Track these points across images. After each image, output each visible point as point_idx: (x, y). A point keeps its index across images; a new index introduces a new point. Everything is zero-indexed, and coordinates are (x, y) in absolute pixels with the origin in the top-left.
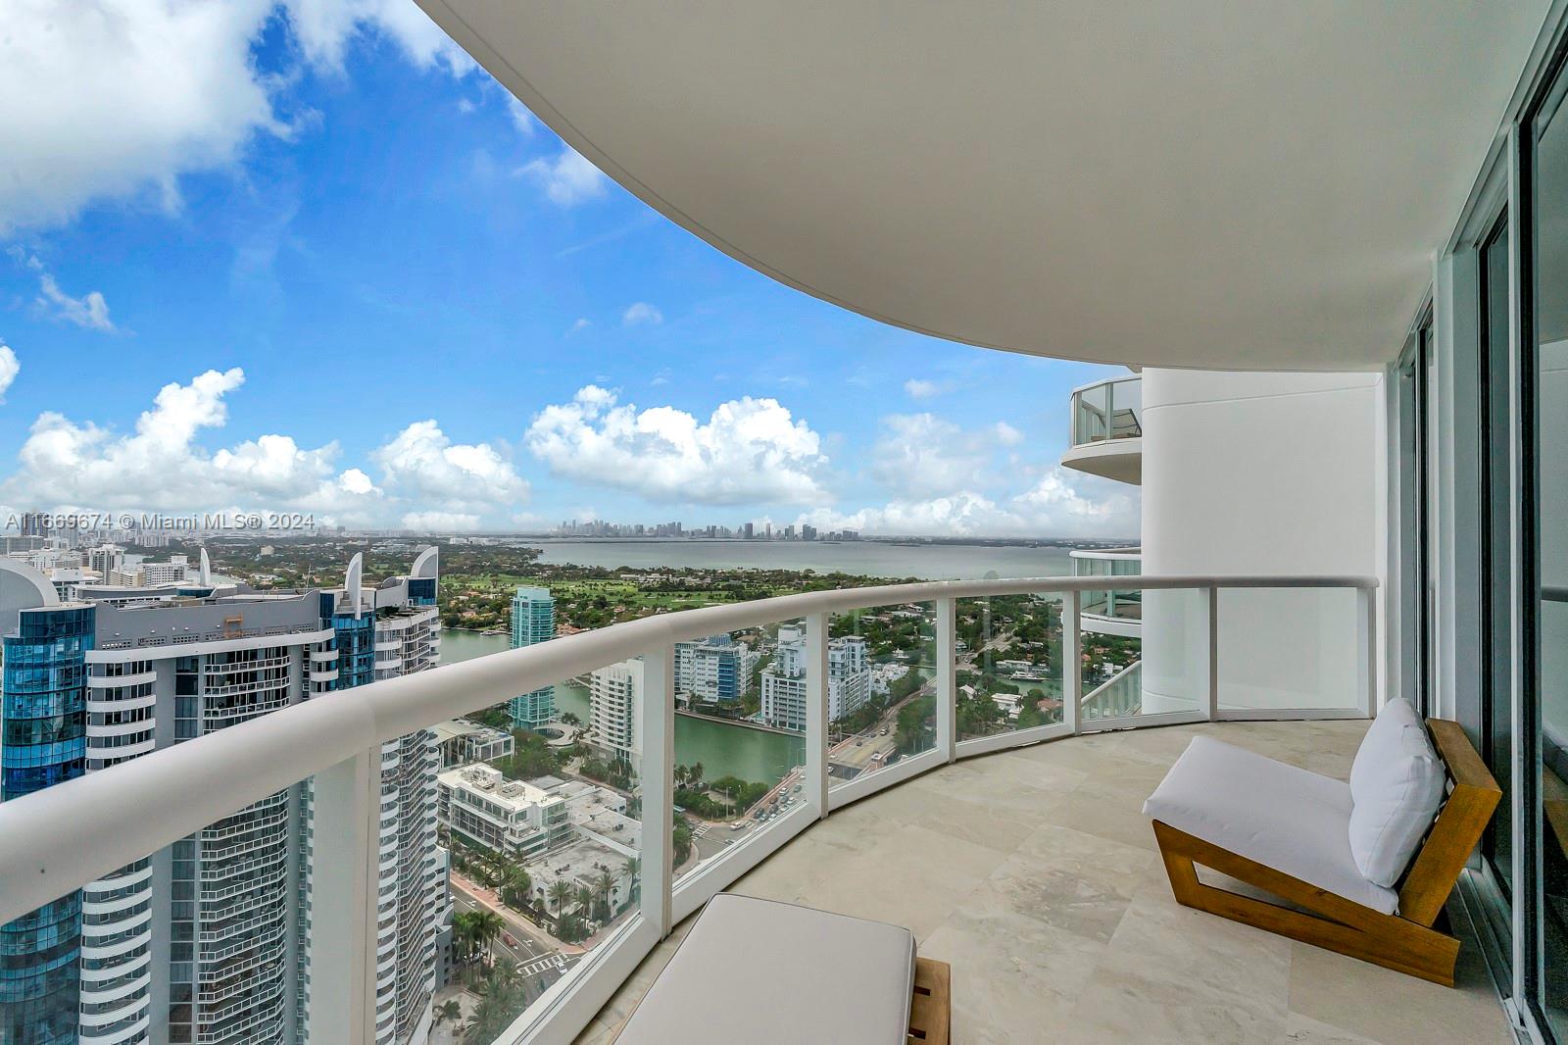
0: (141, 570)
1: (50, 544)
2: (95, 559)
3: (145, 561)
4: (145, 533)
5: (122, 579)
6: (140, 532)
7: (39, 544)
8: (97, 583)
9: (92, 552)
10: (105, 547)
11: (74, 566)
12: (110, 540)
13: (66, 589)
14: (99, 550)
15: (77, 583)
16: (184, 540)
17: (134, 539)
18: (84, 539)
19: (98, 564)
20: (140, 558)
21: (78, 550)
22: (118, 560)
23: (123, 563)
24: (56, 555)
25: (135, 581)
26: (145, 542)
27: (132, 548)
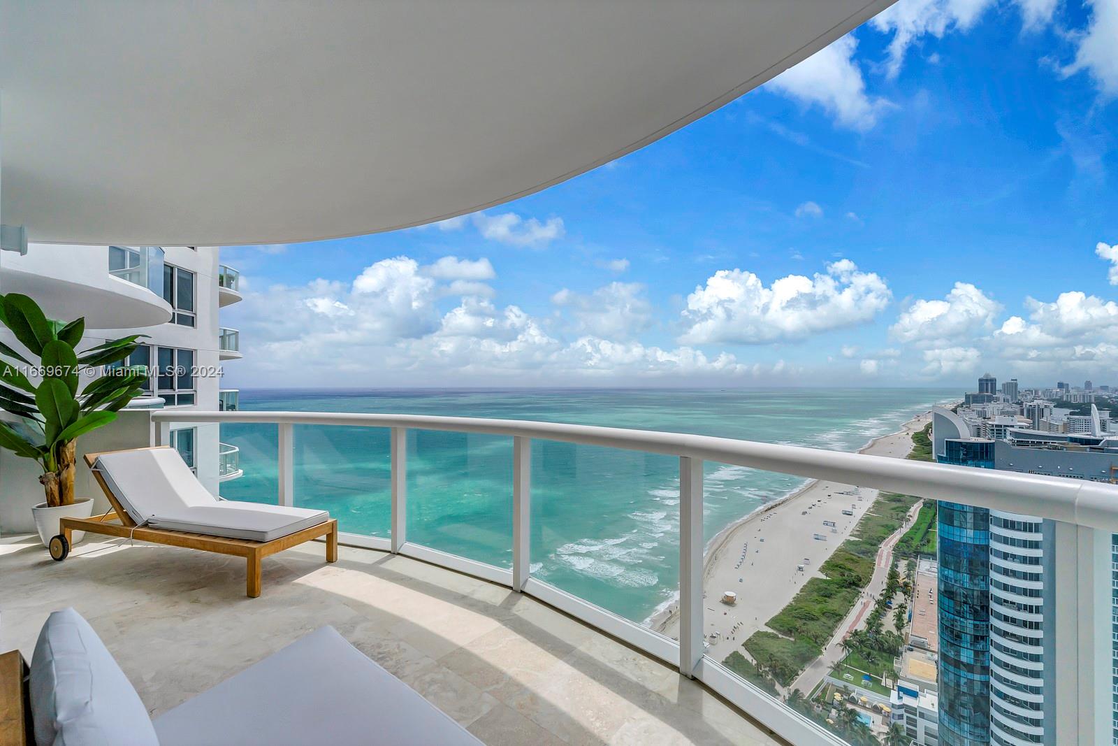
0: (1065, 420)
1: (997, 399)
2: (1028, 411)
3: (1072, 414)
4: (1072, 392)
5: (1050, 427)
6: (1068, 391)
7: (990, 399)
8: (1028, 428)
9: (1027, 405)
10: (1036, 402)
11: (1012, 414)
12: (1042, 397)
13: (1005, 430)
14: (1031, 404)
15: (1013, 426)
16: (1110, 398)
17: (1062, 397)
18: (1022, 396)
19: (1031, 413)
20: (1068, 411)
21: (1017, 403)
22: (1046, 412)
23: (1051, 414)
24: (1001, 407)
25: (1061, 429)
26: (1072, 399)
27: (1061, 404)
